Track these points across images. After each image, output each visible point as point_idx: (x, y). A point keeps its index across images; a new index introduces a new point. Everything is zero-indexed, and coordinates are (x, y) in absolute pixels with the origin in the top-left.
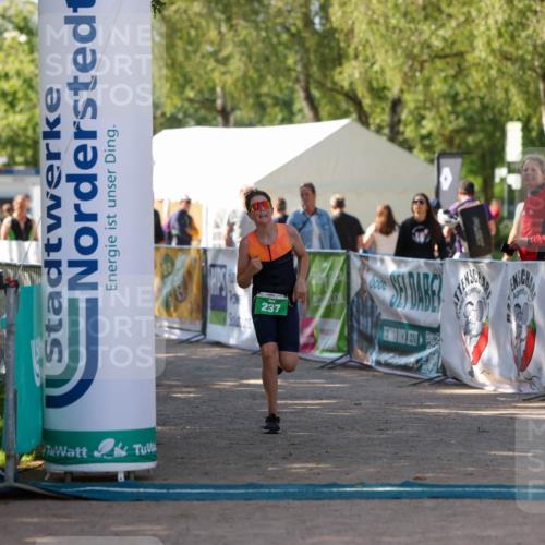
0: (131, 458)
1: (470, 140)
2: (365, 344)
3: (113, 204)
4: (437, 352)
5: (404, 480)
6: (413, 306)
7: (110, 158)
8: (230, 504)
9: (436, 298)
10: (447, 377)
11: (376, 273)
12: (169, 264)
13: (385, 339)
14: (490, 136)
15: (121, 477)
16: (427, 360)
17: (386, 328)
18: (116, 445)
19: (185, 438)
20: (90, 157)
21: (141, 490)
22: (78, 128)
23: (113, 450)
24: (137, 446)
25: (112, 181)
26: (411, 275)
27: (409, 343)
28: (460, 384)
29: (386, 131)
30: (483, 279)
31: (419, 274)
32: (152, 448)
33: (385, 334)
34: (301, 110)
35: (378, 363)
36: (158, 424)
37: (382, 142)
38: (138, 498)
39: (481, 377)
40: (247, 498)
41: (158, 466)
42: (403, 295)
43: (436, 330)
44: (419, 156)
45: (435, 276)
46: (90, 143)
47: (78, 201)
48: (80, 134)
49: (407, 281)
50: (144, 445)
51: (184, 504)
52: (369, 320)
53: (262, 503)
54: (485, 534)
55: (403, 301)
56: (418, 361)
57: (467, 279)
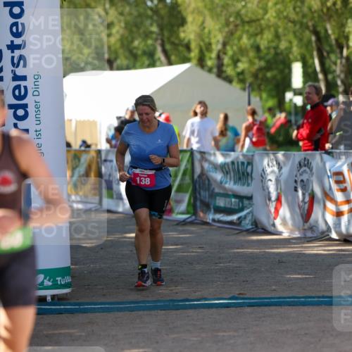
0: (55, 286)
1: (269, 75)
2: (205, 208)
3: (38, 122)
4: (251, 212)
5: (231, 295)
6: (235, 183)
7: (36, 93)
8: (120, 314)
9: (250, 178)
10: (259, 228)
11: (210, 163)
12: (77, 160)
13: (217, 204)
14: (282, 72)
15: (49, 299)
16: (245, 217)
17: (218, 198)
18: (45, 278)
19: (90, 273)
20: (23, 93)
21: (62, 307)
22: (15, 74)
23: (43, 282)
24: (59, 279)
25: (37, 107)
26: (233, 163)
27: (233, 207)
28: (267, 232)
29: (215, 70)
30: (278, 164)
31: (238, 163)
32: (68, 279)
33: (217, 201)
34: (159, 59)
35: (214, 220)
36: (72, 264)
37: (212, 78)
38: (60, 312)
39: (280, 228)
40: (131, 310)
41: (72, 291)
42: (229, 176)
43: (250, 198)
44: (236, 86)
45: (249, 164)
46: (23, 83)
47: (16, 121)
48: (16, 78)
49: (230, 167)
50: (63, 278)
51: (91, 316)
52: (207, 193)
53: (141, 313)
54: (284, 328)
55: (228, 180)
56: (239, 218)
57: (268, 165)
